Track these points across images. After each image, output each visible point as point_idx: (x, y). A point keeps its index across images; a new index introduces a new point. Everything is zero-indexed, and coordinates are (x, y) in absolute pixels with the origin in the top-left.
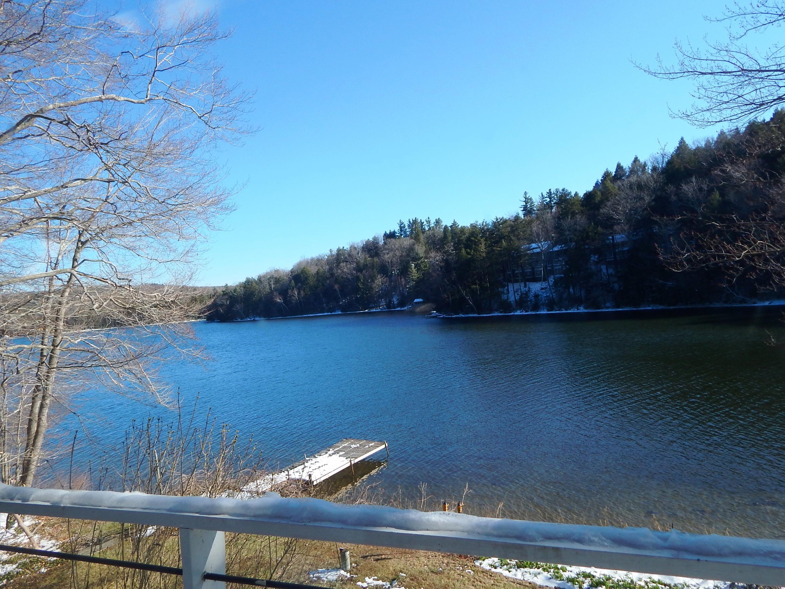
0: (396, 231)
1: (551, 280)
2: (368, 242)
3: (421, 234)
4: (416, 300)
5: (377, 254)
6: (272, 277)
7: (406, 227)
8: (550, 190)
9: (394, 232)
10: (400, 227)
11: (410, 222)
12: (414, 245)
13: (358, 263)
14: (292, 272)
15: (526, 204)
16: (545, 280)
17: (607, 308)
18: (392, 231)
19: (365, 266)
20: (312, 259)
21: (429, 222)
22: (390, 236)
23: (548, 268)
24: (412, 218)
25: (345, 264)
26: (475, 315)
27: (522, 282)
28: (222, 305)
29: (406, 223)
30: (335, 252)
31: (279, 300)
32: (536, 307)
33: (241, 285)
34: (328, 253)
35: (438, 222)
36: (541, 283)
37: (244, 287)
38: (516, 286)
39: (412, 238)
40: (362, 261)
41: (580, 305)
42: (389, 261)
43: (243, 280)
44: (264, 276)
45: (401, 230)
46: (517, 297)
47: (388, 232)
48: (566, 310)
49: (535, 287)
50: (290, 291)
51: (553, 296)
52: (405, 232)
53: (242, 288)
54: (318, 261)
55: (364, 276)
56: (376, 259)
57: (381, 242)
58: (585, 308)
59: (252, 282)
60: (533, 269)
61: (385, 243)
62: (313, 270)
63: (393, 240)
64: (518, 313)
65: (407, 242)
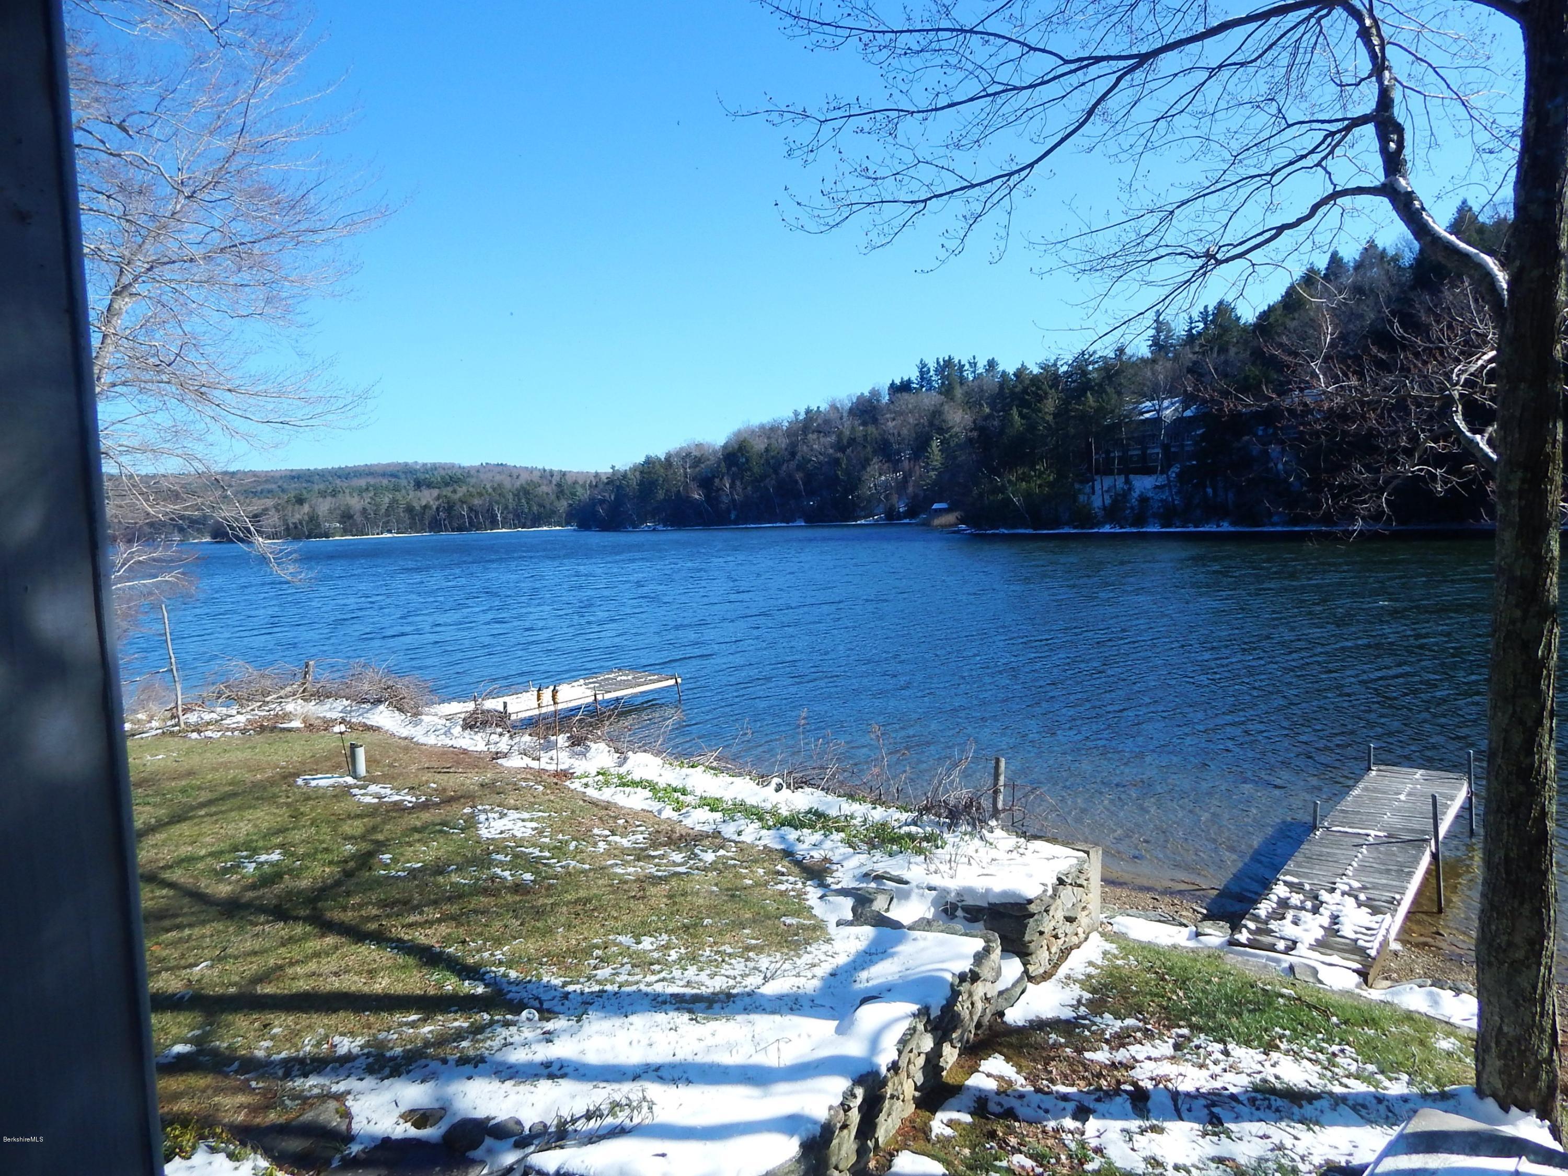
0: (913, 379)
1: (1175, 470)
2: (861, 398)
3: (958, 386)
4: (936, 506)
5: (875, 421)
6: (688, 455)
7: (932, 373)
8: (1206, 307)
9: (909, 382)
10: (921, 372)
11: (938, 363)
12: (942, 404)
13: (840, 435)
14: (725, 447)
15: (1158, 332)
16: (1162, 473)
17: (1274, 525)
18: (906, 379)
19: (852, 441)
20: (762, 427)
21: (973, 365)
22: (904, 387)
23: (1173, 449)
24: (943, 355)
25: (815, 436)
26: (1027, 531)
27: (1119, 473)
28: (602, 502)
29: (932, 365)
30: (802, 416)
31: (697, 497)
32: (1140, 520)
33: (635, 469)
34: (790, 415)
35: (992, 364)
36: (1155, 477)
37: (641, 472)
38: (1108, 481)
39: (940, 393)
40: (847, 433)
41: (1223, 519)
42: (896, 432)
43: (641, 459)
44: (678, 454)
45: (922, 378)
46: (1108, 501)
47: (898, 382)
48: (1196, 527)
49: (1144, 484)
50: (717, 480)
51: (1173, 500)
52: (929, 381)
53: (637, 474)
54: (770, 431)
55: (849, 459)
56: (871, 429)
57: (886, 399)
58: (1233, 524)
59: (654, 463)
60: (1144, 449)
61: (891, 402)
62: (759, 445)
63: (905, 396)
64: (1107, 529)
65: (930, 399)
